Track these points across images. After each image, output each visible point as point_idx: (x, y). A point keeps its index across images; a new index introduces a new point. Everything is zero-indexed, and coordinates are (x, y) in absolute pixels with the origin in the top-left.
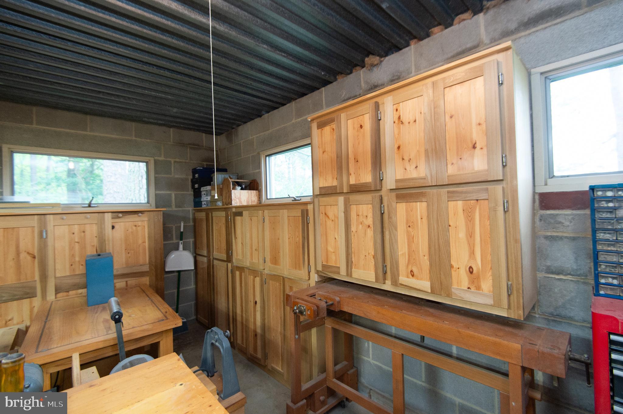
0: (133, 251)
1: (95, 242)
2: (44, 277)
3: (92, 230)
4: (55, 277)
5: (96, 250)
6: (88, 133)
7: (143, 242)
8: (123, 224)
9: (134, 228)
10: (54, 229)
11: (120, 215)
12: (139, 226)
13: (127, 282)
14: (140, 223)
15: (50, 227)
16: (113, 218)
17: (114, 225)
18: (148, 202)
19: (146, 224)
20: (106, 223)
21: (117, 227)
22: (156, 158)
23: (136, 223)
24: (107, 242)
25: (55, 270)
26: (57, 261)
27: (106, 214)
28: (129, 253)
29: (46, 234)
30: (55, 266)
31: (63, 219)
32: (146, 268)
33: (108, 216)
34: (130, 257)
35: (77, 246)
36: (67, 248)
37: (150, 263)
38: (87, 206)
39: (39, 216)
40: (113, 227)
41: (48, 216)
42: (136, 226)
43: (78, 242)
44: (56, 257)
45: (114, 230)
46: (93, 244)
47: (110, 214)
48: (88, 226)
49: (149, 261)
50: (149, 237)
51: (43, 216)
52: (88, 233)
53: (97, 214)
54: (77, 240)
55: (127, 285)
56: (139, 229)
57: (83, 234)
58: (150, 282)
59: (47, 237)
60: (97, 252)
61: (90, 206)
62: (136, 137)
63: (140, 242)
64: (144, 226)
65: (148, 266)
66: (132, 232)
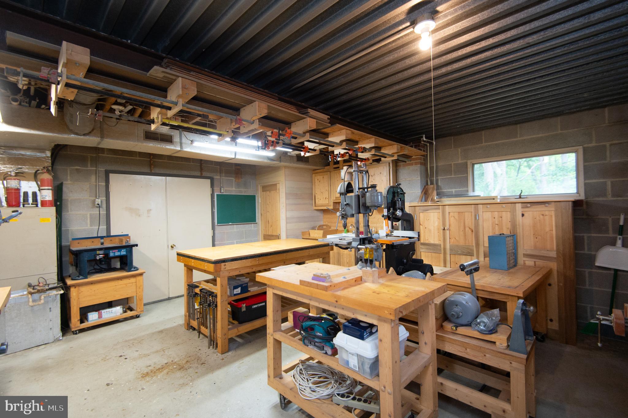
0: (540, 237)
1: (509, 225)
2: (477, 245)
3: (507, 216)
4: (484, 246)
5: (510, 231)
6: (519, 139)
7: (550, 230)
8: (532, 213)
9: (542, 217)
10: (483, 213)
11: (529, 205)
12: (546, 215)
13: (535, 262)
14: (547, 213)
15: (480, 213)
16: (522, 208)
17: (524, 213)
18: (578, 193)
19: (553, 213)
20: (517, 212)
21: (526, 215)
22: (585, 146)
23: (543, 213)
24: (518, 227)
25: (484, 241)
26: (484, 235)
27: (517, 204)
28: (536, 238)
29: (478, 217)
30: (484, 239)
31: (487, 207)
32: (554, 254)
33: (519, 206)
34: (537, 242)
35: (497, 227)
36: (491, 228)
37: (558, 250)
38: (518, 197)
39: (474, 205)
40: (523, 215)
41: (479, 205)
42: (543, 215)
43: (497, 224)
44: (484, 232)
45: (523, 217)
46: (508, 227)
47: (520, 204)
48: (504, 213)
49: (556, 248)
50: (556, 226)
51: (476, 205)
52: (504, 218)
53: (510, 204)
54: (496, 223)
55: (535, 265)
56: (547, 218)
57: (500, 219)
58: (557, 268)
59: (478, 219)
60: (510, 233)
61: (520, 197)
62: (561, 130)
63: (547, 229)
64: (551, 216)
65: (556, 253)
66: (540, 220)
